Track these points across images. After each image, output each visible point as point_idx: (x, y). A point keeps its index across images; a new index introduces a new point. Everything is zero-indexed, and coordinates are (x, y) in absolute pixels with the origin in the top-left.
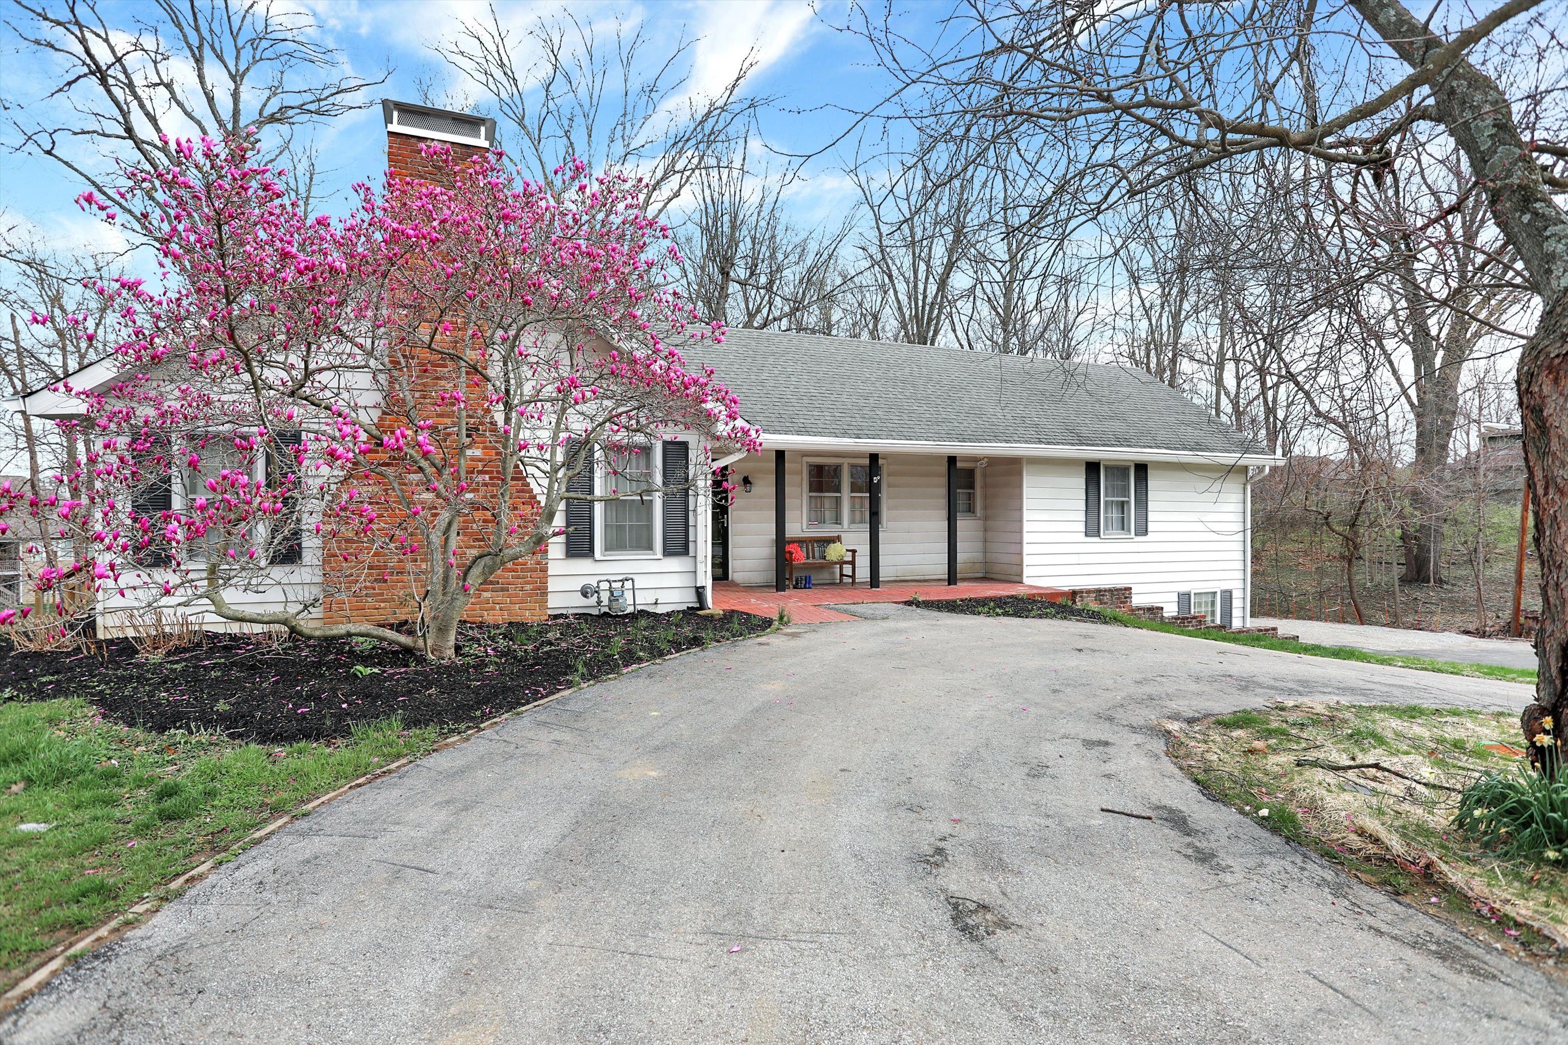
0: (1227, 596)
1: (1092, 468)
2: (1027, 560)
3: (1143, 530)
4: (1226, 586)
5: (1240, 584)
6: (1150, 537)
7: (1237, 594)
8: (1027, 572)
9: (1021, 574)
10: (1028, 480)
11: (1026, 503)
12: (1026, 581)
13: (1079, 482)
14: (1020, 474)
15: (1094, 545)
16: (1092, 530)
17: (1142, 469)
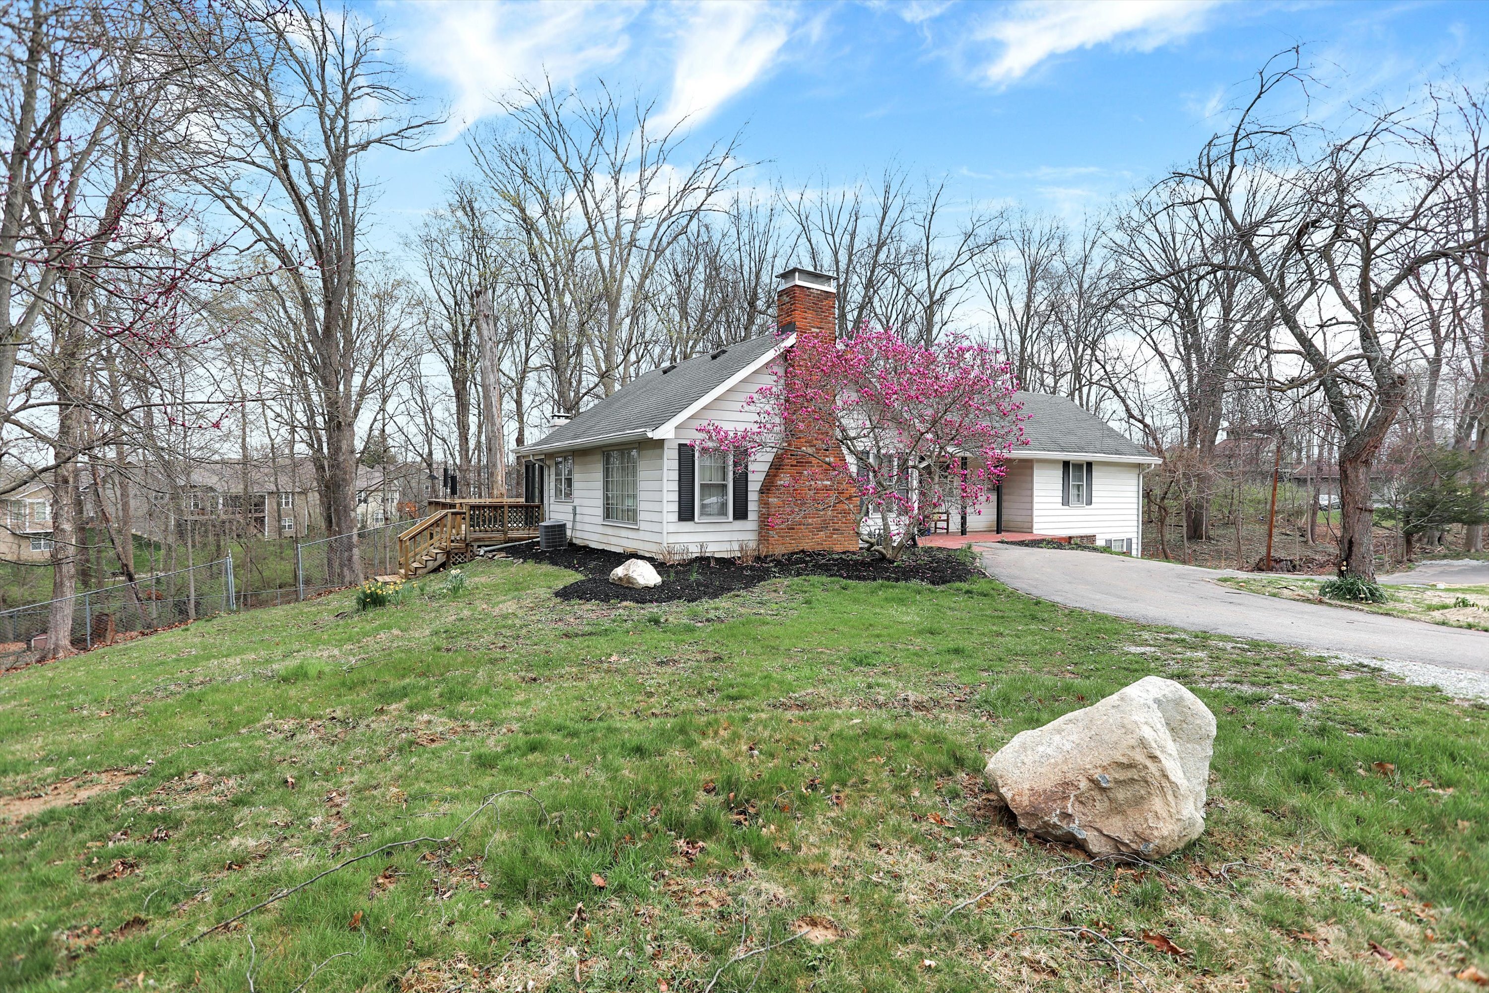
0: (1130, 541)
1: (1066, 464)
2: (1035, 519)
3: (1090, 502)
4: (1129, 536)
5: (1135, 535)
6: (1093, 506)
7: (1134, 541)
8: (1035, 526)
9: (1032, 528)
10: (1036, 472)
11: (1036, 486)
12: (1035, 532)
13: (1059, 473)
14: (1032, 468)
15: (1066, 510)
16: (1066, 502)
17: (1089, 465)
